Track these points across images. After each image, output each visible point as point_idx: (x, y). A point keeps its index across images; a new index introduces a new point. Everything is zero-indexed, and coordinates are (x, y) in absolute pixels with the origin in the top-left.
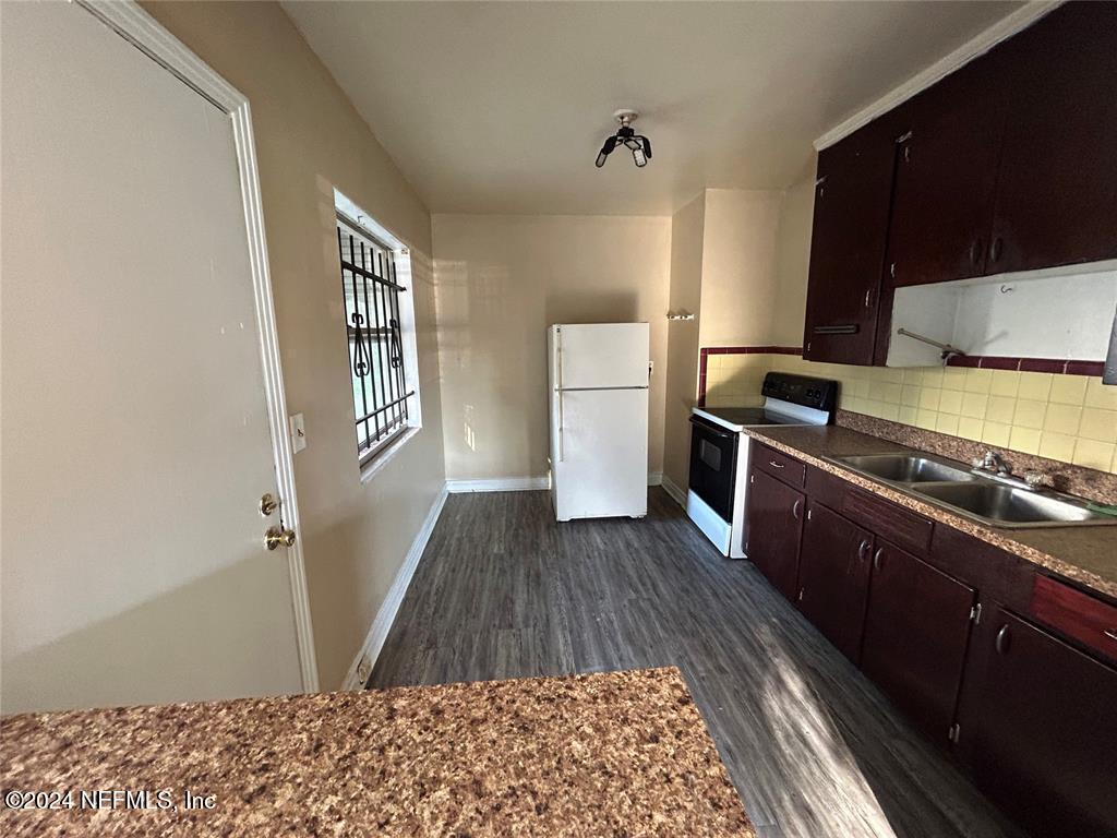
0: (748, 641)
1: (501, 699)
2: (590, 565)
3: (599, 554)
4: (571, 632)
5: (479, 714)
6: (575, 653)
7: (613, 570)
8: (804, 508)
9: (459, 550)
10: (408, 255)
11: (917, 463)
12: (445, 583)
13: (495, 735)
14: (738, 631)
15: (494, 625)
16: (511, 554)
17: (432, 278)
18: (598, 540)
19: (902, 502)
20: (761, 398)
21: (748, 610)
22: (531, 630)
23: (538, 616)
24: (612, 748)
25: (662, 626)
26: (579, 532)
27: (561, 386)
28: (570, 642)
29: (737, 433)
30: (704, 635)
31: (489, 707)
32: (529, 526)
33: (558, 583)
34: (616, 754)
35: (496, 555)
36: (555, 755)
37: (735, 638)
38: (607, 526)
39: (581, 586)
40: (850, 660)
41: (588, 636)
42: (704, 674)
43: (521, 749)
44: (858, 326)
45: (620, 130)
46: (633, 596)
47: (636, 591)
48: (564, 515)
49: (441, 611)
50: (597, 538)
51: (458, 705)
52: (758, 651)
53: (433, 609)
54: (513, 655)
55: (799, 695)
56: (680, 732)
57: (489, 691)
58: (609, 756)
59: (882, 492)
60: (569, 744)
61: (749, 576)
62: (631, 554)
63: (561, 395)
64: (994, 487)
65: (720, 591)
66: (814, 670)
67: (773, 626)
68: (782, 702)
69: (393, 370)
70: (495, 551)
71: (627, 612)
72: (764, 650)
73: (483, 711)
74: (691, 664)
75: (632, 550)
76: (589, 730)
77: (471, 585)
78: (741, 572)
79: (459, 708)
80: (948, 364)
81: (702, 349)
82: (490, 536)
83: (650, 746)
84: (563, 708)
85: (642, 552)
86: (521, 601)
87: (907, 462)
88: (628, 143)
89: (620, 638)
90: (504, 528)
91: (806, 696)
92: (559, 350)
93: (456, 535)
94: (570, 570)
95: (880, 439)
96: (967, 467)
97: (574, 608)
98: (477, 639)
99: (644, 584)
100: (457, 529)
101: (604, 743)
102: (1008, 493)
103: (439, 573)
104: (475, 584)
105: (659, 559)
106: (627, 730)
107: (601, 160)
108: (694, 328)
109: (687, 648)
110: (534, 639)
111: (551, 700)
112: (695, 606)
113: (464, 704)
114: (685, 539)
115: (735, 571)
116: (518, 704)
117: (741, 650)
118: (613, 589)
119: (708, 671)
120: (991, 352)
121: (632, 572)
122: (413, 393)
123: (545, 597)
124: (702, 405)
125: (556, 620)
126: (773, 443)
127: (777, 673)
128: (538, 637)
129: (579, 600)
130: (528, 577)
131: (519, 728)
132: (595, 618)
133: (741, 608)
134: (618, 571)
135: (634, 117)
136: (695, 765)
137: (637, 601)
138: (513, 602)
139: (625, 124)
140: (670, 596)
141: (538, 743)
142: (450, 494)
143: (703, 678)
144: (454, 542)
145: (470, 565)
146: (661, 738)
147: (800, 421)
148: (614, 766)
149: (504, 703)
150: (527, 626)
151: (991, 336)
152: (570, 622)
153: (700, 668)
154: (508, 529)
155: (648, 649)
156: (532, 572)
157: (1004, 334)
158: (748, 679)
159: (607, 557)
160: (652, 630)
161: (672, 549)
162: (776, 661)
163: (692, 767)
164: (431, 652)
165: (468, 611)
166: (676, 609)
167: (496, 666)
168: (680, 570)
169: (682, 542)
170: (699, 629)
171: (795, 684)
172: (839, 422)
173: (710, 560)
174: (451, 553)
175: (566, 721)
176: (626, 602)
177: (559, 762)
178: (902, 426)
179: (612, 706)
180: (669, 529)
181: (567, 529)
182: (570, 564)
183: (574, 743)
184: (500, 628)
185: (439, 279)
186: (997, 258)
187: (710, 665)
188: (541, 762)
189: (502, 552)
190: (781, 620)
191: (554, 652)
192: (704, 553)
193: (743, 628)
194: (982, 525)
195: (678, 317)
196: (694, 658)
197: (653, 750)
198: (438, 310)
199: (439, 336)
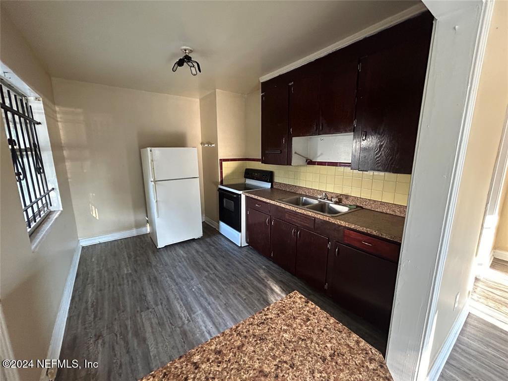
0: (257, 278)
1: (242, 332)
2: (181, 265)
3: (185, 260)
4: (182, 300)
5: (238, 343)
6: (187, 309)
7: (193, 265)
8: (270, 221)
9: (101, 277)
10: (41, 102)
11: (303, 199)
12: (97, 299)
13: (252, 349)
14: (252, 275)
15: (138, 311)
16: (136, 271)
17: (56, 117)
18: (182, 252)
19: (305, 213)
20: (244, 179)
21: (254, 266)
22: (160, 307)
23: (162, 298)
24: (298, 330)
25: (223, 283)
26: (171, 251)
27: (154, 179)
28: (182, 305)
29: (241, 195)
30: (240, 281)
31: (240, 339)
32: (142, 254)
33: (168, 279)
34: (301, 332)
35: (127, 274)
36: (281, 343)
37: (252, 279)
38: (185, 245)
39: (180, 276)
40: (292, 274)
41: (191, 299)
42: (244, 298)
43: (267, 348)
44: (281, 151)
45: (185, 56)
46: (206, 274)
47: (207, 271)
48: (161, 244)
49: (99, 315)
50: (181, 252)
51: (226, 344)
52: (261, 281)
53: (93, 316)
54: (154, 323)
55: (279, 292)
56: (314, 313)
57: (235, 331)
58: (299, 333)
59: (299, 211)
60: (283, 336)
61: (250, 252)
62: (200, 255)
63: (155, 183)
64: (325, 203)
65: (242, 262)
66: (281, 281)
67: (264, 269)
68: (274, 297)
69: (39, 176)
70: (126, 272)
71: (205, 282)
72: (263, 280)
73: (239, 341)
74: (239, 295)
75: (200, 253)
76: (285, 328)
77: (116, 295)
78: (247, 251)
79: (227, 346)
80: (308, 164)
81: (220, 160)
82: (120, 265)
83: (309, 322)
84: (270, 324)
85: (205, 253)
86: (150, 294)
87: (300, 198)
88: (189, 63)
89: (206, 294)
90: (127, 259)
91: (282, 292)
92: (152, 161)
93: (96, 269)
94: (172, 271)
95: (289, 191)
96: (316, 199)
97: (180, 289)
98: (129, 322)
99: (209, 267)
100: (95, 266)
101: (294, 329)
102: (329, 205)
103: (90, 294)
104: (118, 293)
105: (214, 254)
106: (297, 320)
107: (175, 69)
108: (215, 150)
109: (236, 289)
110: (163, 310)
111: (263, 323)
112: (233, 270)
113: (228, 343)
114: (222, 243)
115: (245, 252)
116: (251, 331)
117: (256, 283)
118: (196, 273)
119: (246, 295)
120: (319, 160)
121: (202, 263)
122: (53, 189)
123: (163, 288)
124: (222, 183)
125: (172, 296)
126: (256, 197)
127: (270, 287)
128: (165, 309)
129: (181, 284)
130: (150, 281)
131: (260, 340)
132: (191, 289)
133: (251, 266)
134: (196, 265)
135: (191, 51)
136: (326, 322)
137: (209, 275)
138: (145, 296)
139: (187, 54)
140: (222, 269)
141: (271, 342)
142: (83, 247)
143: (245, 299)
144: (95, 273)
145: (111, 284)
146: (310, 318)
147: (261, 188)
148: (303, 336)
149: (245, 334)
150: (157, 305)
151: (319, 154)
152: (180, 295)
153: (243, 296)
154: (129, 258)
155: (219, 295)
156: (151, 277)
157: (322, 154)
158: (261, 293)
159: (189, 259)
160: (219, 287)
161: (217, 248)
162: (269, 282)
163: (325, 323)
164: (100, 341)
165: (118, 309)
166: (226, 274)
167: (146, 332)
168: (223, 257)
169: (221, 245)
170: (238, 279)
171: (277, 289)
172: (274, 187)
173: (234, 250)
174: (95, 280)
175: (275, 328)
176: (204, 278)
177: (284, 345)
178: (296, 186)
179: (286, 315)
180: (213, 240)
181: (164, 251)
182: (171, 268)
183: (284, 335)
184: (142, 311)
185: (61, 118)
186: (322, 129)
187: (246, 293)
188: (278, 349)
189: (130, 271)
190: (266, 266)
191: (176, 313)
192: (231, 247)
193: (254, 274)
194: (329, 217)
195: (206, 145)
196: (239, 292)
197: (311, 324)
198: (62, 137)
199: (65, 153)
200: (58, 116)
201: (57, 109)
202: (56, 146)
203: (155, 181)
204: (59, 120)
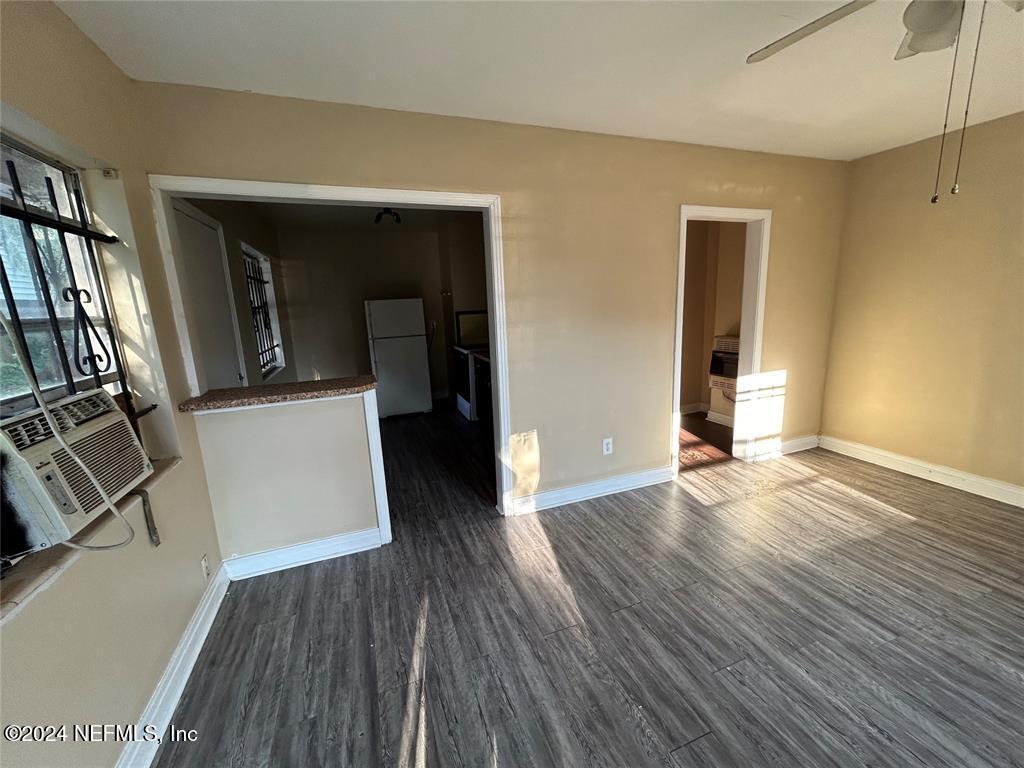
10: (268, 262)
17: (281, 273)
27: (373, 336)
29: (468, 354)
63: (373, 342)
81: (456, 312)
92: (370, 316)
108: (450, 300)
122: (278, 345)
124: (459, 344)
185: (285, 272)
195: (445, 294)
198: (287, 294)
199: (289, 310)
200: (283, 270)
201: (282, 263)
202: (281, 303)
203: (373, 340)
204: (284, 275)
